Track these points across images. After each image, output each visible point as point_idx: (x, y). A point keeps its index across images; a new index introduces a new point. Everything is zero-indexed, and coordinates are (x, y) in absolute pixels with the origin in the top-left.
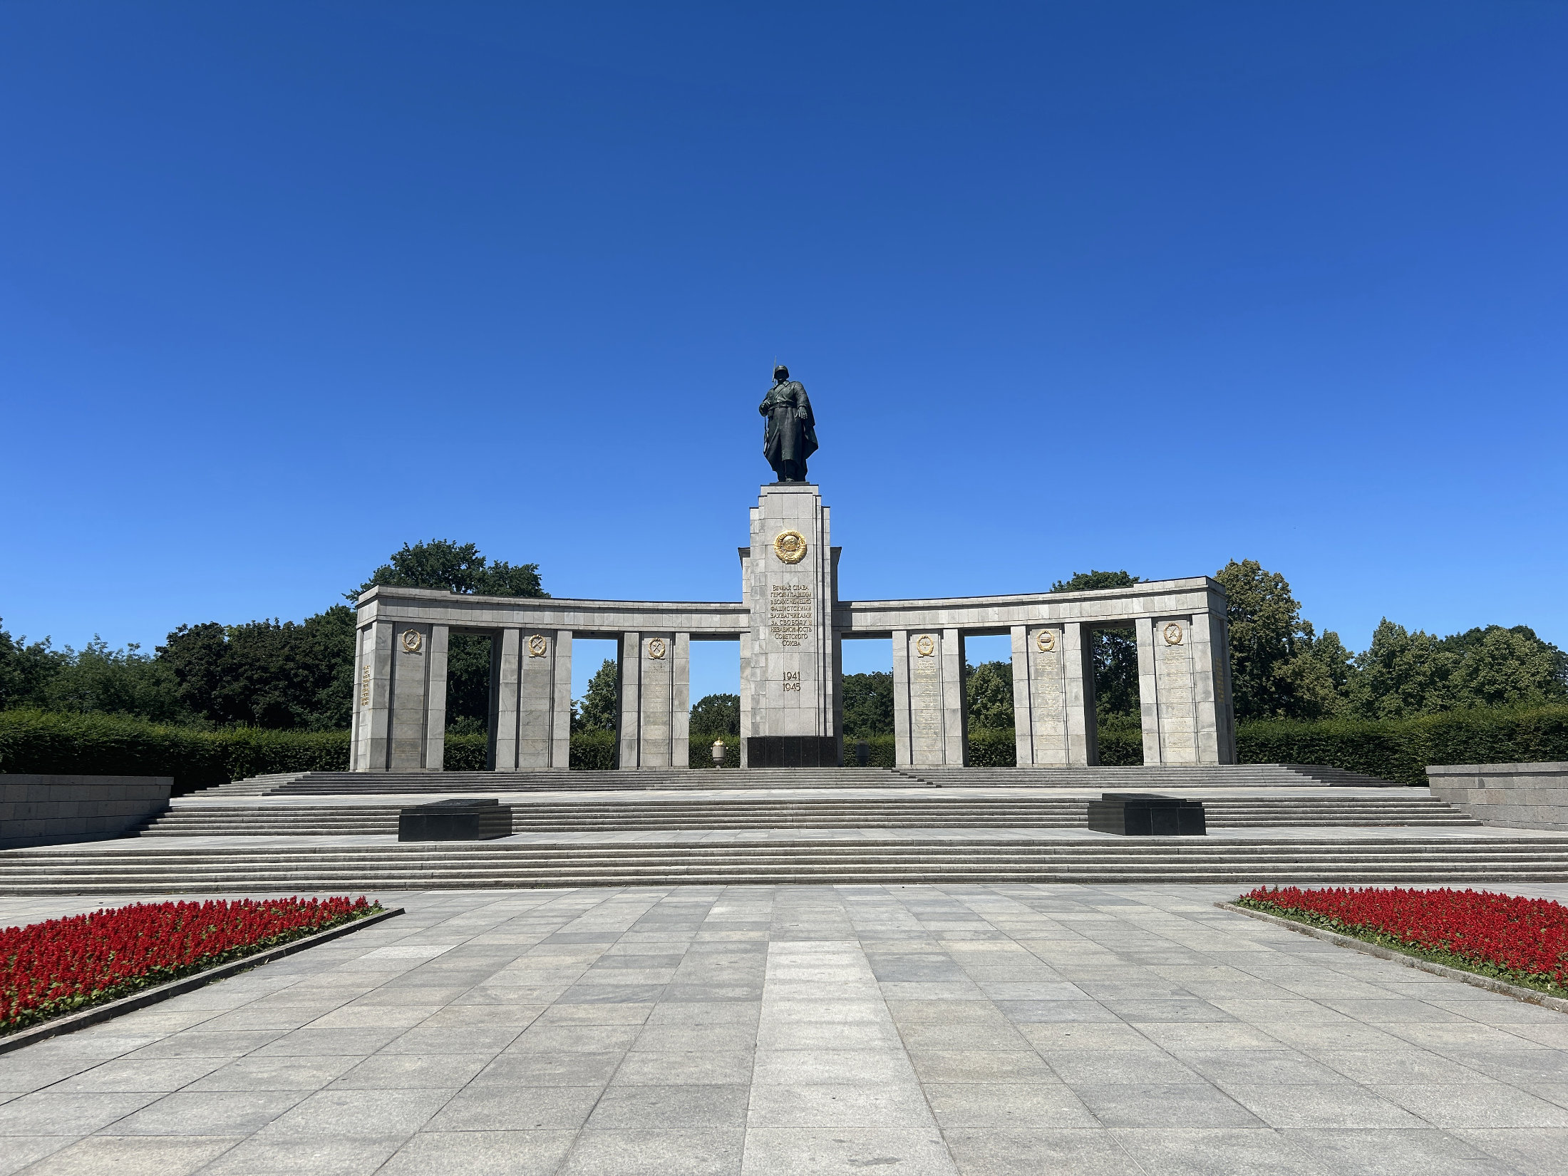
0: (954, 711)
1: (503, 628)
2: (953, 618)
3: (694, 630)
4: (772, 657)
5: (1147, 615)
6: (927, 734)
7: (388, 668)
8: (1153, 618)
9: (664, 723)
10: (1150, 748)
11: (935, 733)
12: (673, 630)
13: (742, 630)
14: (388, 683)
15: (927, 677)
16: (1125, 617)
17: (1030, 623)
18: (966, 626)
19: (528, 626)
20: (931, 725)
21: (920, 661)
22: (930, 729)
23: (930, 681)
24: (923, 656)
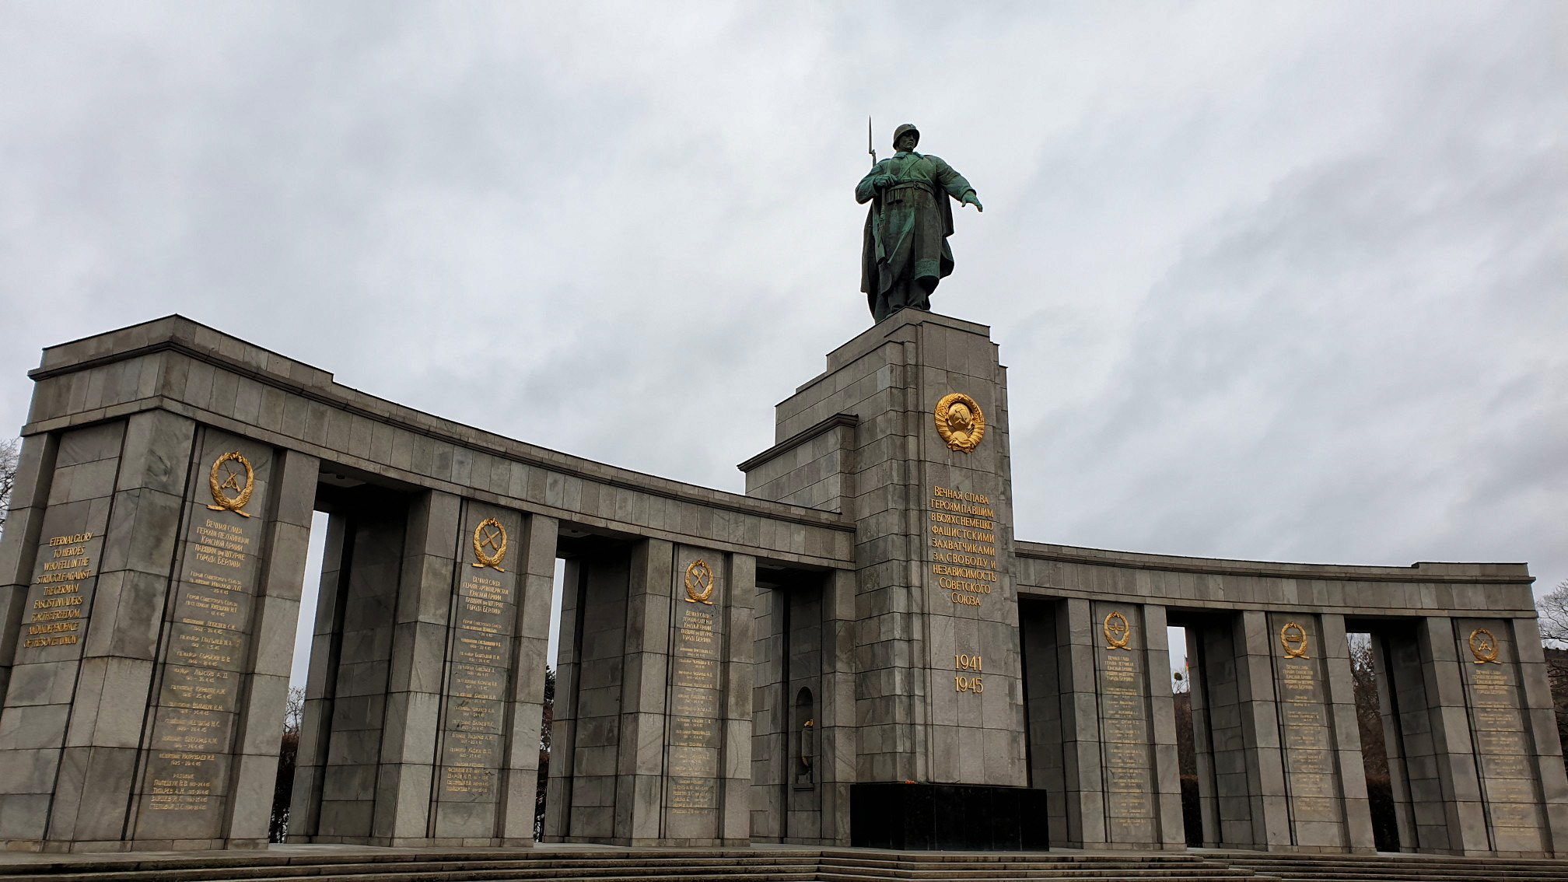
0: (1168, 747)
1: (428, 491)
2: (1158, 588)
3: (764, 554)
4: (936, 623)
5: (1445, 613)
6: (1127, 787)
7: (169, 544)
8: (1452, 619)
9: (708, 744)
10: (1471, 828)
11: (1139, 786)
12: (729, 548)
13: (840, 565)
14: (161, 586)
15: (1120, 685)
16: (1412, 613)
17: (1273, 608)
18: (1179, 603)
19: (479, 496)
20: (1131, 771)
21: (1110, 657)
22: (1131, 778)
23: (1127, 693)
24: (1114, 648)
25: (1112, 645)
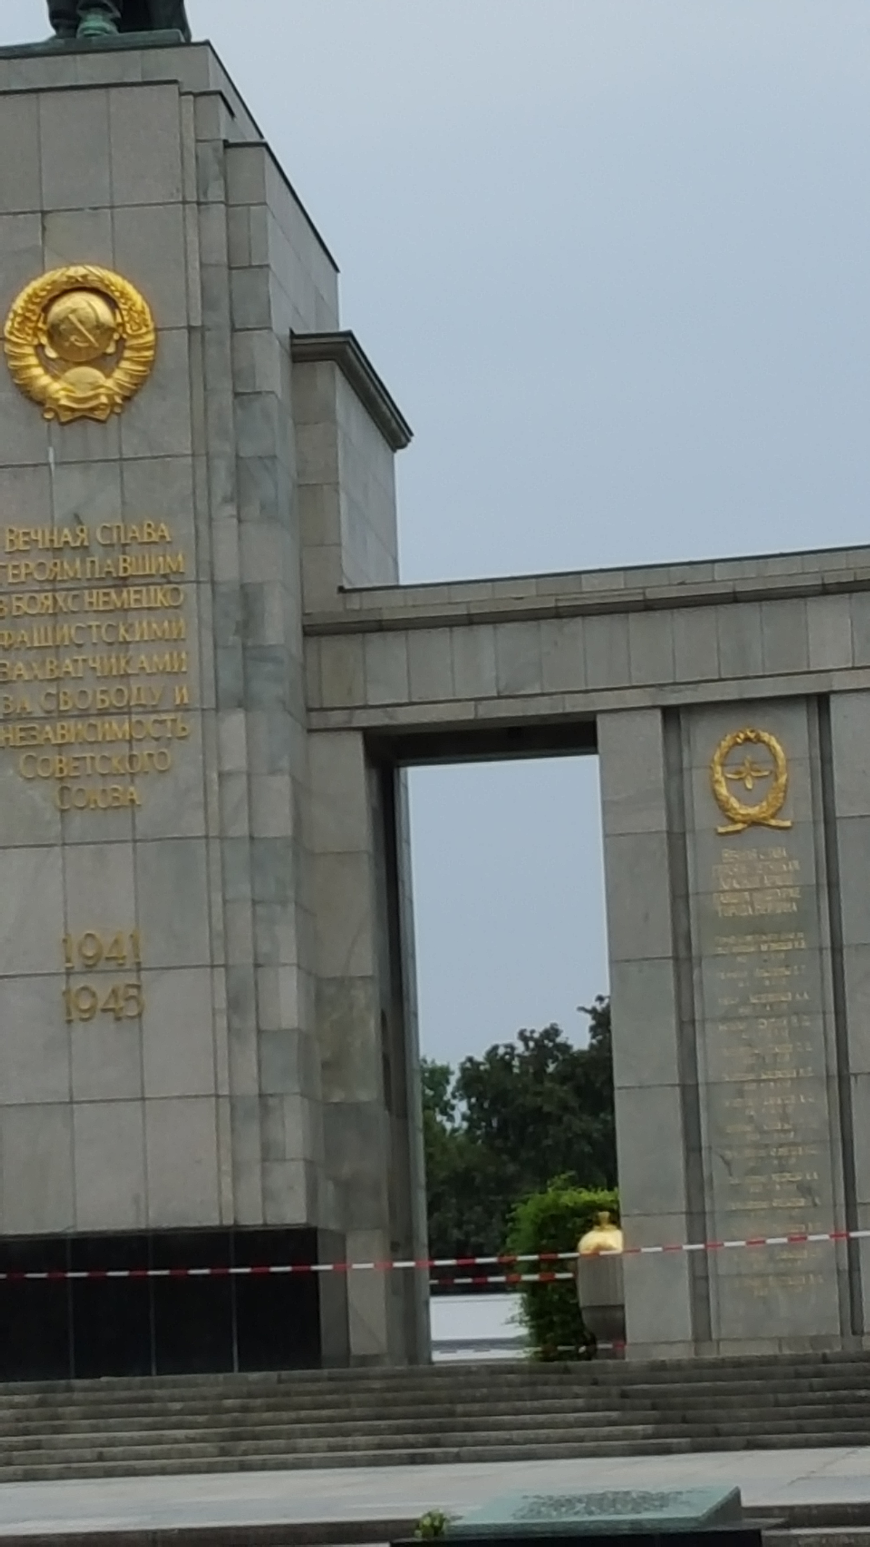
4: (10, 867)
15: (754, 925)
20: (783, 1151)
21: (727, 854)
22: (782, 1169)
23: (775, 946)
24: (739, 826)
25: (734, 821)
